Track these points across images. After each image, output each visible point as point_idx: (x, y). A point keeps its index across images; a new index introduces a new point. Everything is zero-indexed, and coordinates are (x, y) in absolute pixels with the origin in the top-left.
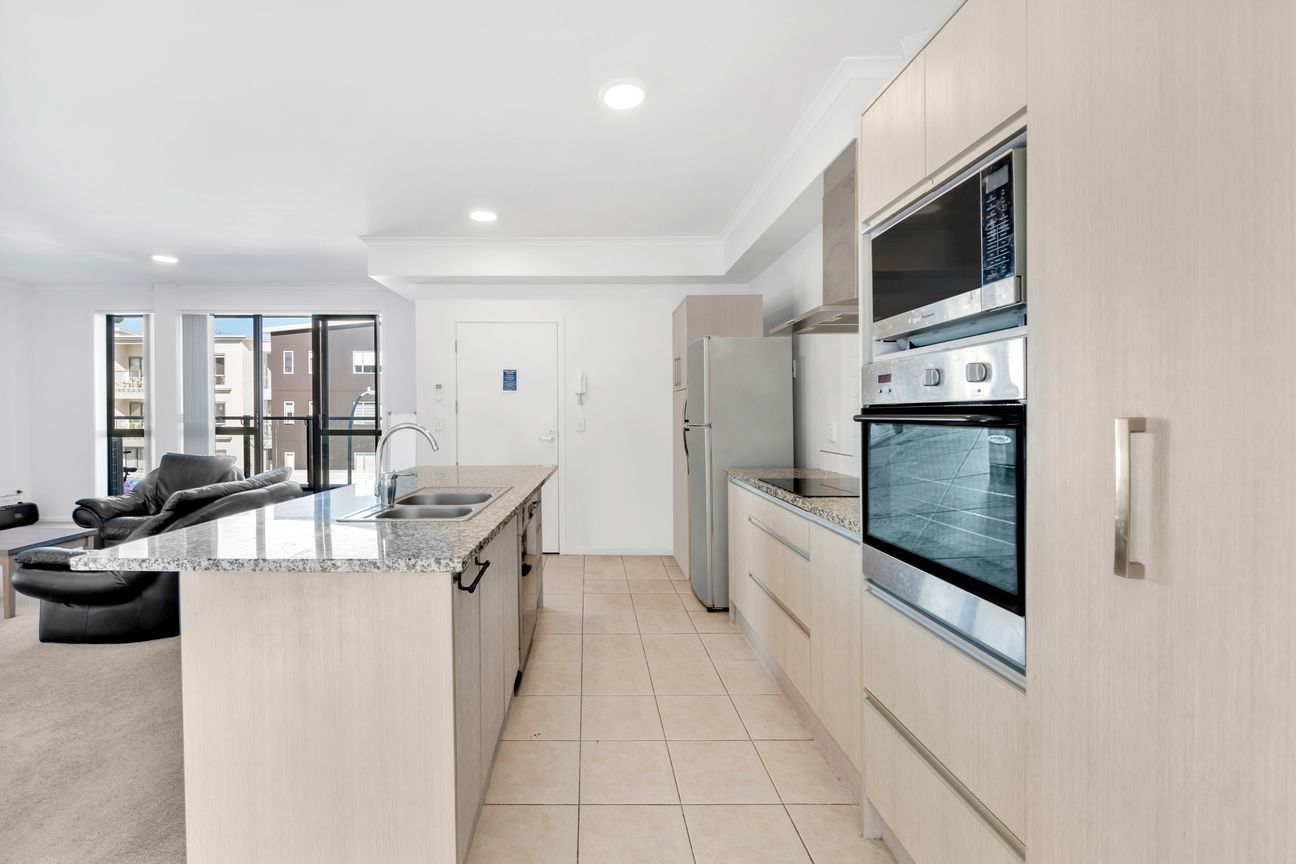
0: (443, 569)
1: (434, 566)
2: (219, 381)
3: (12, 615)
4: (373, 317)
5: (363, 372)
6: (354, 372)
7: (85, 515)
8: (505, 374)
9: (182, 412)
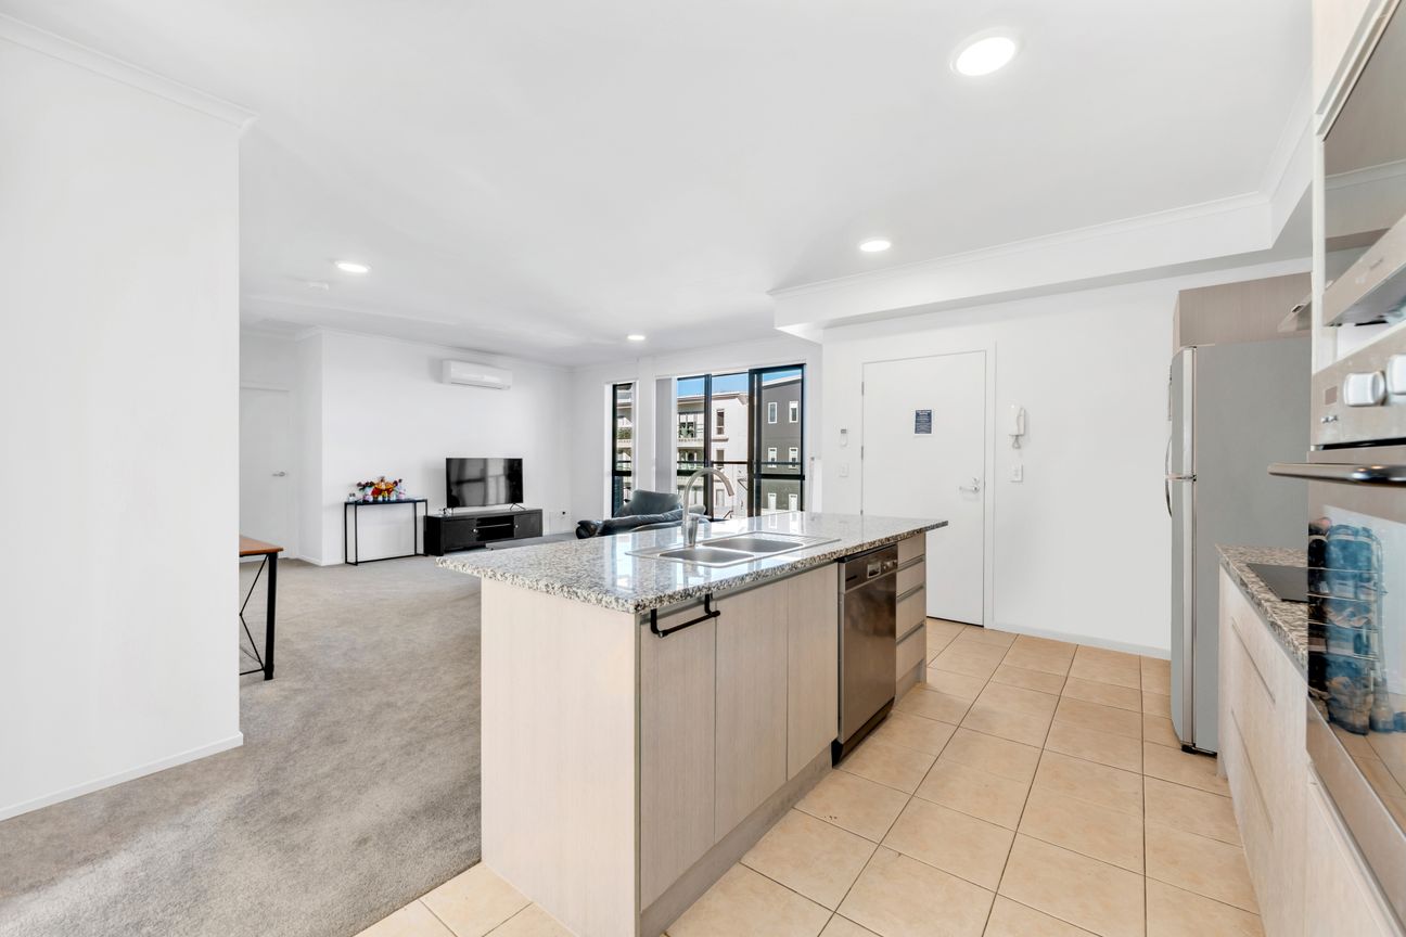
0: (621, 609)
1: (614, 604)
2: (720, 431)
4: (801, 366)
7: (583, 532)
8: (917, 415)
9: (655, 457)
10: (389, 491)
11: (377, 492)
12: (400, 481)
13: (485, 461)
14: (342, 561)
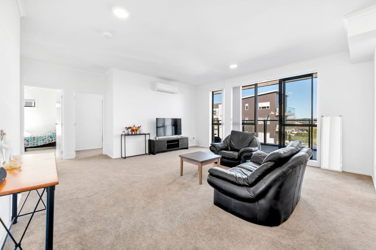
3: (201, 184)
5: (261, 109)
6: (259, 109)
7: (212, 148)
9: (232, 118)
10: (136, 130)
11: (133, 130)
12: (140, 126)
13: (164, 119)
14: (120, 157)
